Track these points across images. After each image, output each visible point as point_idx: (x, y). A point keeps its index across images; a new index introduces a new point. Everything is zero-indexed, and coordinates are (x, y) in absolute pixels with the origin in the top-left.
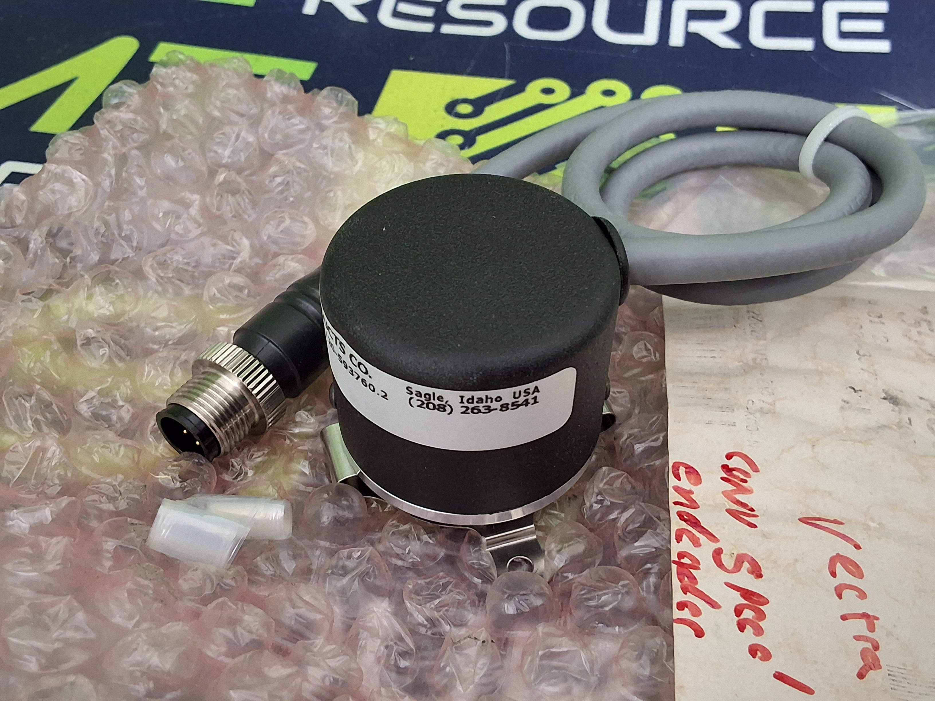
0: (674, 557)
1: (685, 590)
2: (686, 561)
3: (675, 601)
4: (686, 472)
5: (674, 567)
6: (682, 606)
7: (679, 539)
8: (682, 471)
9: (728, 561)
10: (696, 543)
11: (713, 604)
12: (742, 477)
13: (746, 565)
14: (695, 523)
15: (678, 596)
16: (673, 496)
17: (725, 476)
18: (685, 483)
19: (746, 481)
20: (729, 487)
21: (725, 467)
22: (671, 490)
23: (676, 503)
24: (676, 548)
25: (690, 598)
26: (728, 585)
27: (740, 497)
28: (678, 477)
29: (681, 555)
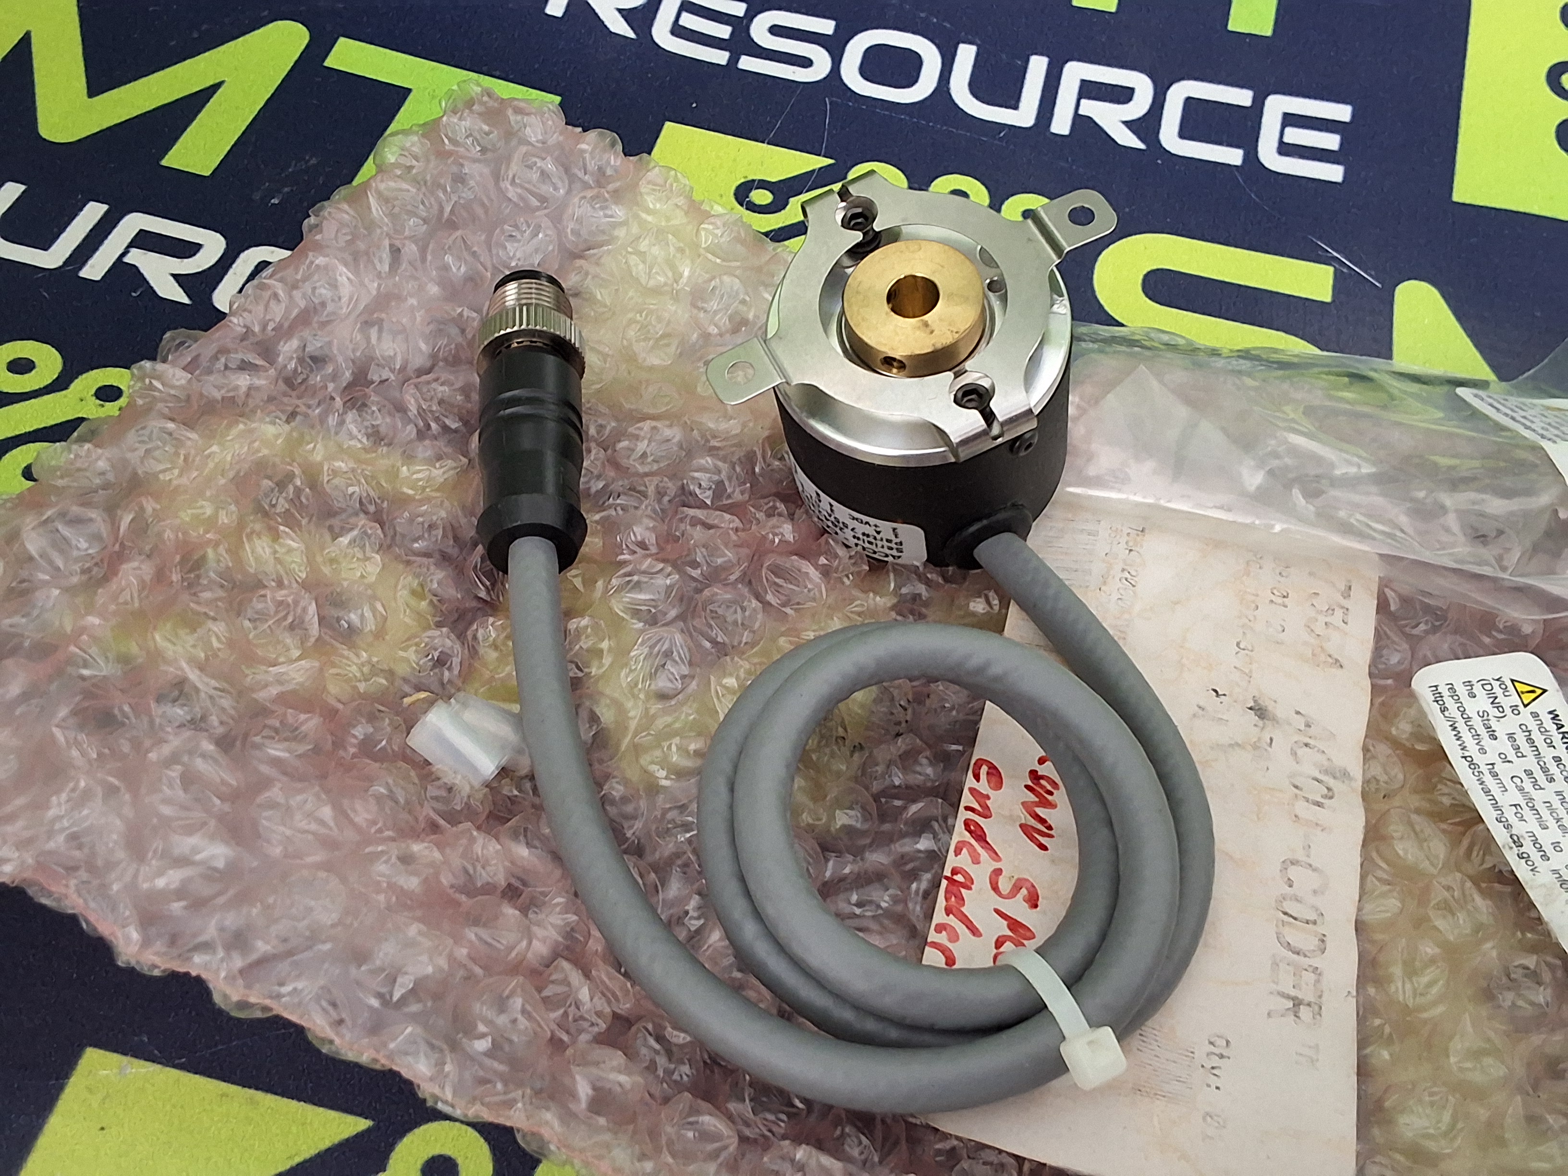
0: (947, 872)
1: (948, 911)
2: (959, 878)
3: (936, 921)
4: (988, 773)
5: (944, 883)
6: (940, 928)
7: (958, 852)
8: (984, 769)
9: (1005, 885)
10: (976, 860)
11: (974, 931)
12: (1049, 788)
13: (1024, 891)
14: (980, 836)
15: (940, 916)
16: (967, 799)
17: (1030, 783)
18: (983, 786)
19: (1051, 793)
20: (1032, 797)
21: (1033, 774)
22: (966, 791)
23: (968, 808)
24: (952, 862)
25: (952, 920)
26: (997, 911)
27: (1040, 811)
28: (977, 777)
29: (955, 871)
